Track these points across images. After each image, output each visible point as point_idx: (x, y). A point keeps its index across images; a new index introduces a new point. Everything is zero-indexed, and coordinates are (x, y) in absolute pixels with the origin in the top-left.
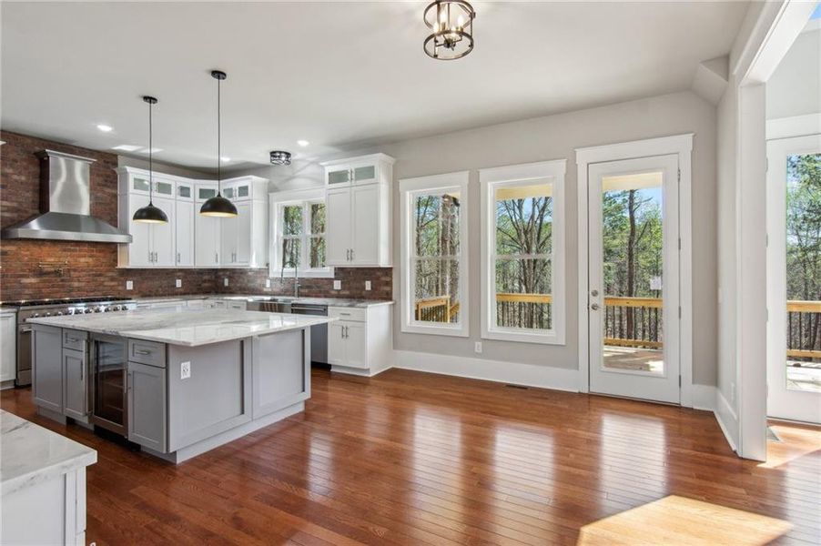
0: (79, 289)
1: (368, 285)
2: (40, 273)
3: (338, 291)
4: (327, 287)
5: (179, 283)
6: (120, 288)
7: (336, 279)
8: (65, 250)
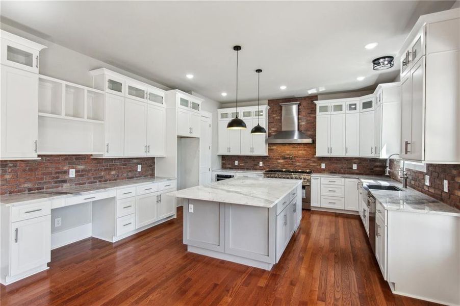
0: (299, 166)
1: (445, 186)
2: (284, 158)
5: (355, 167)
6: (318, 167)
8: (293, 148)
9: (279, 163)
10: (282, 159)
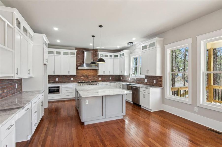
0: (91, 79)
1: (155, 81)
2: (84, 76)
3: (146, 82)
4: (143, 81)
5: (111, 78)
6: (98, 79)
7: (146, 79)
8: (88, 71)
9: (81, 79)
10: (83, 77)
